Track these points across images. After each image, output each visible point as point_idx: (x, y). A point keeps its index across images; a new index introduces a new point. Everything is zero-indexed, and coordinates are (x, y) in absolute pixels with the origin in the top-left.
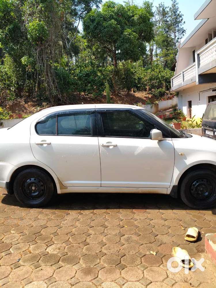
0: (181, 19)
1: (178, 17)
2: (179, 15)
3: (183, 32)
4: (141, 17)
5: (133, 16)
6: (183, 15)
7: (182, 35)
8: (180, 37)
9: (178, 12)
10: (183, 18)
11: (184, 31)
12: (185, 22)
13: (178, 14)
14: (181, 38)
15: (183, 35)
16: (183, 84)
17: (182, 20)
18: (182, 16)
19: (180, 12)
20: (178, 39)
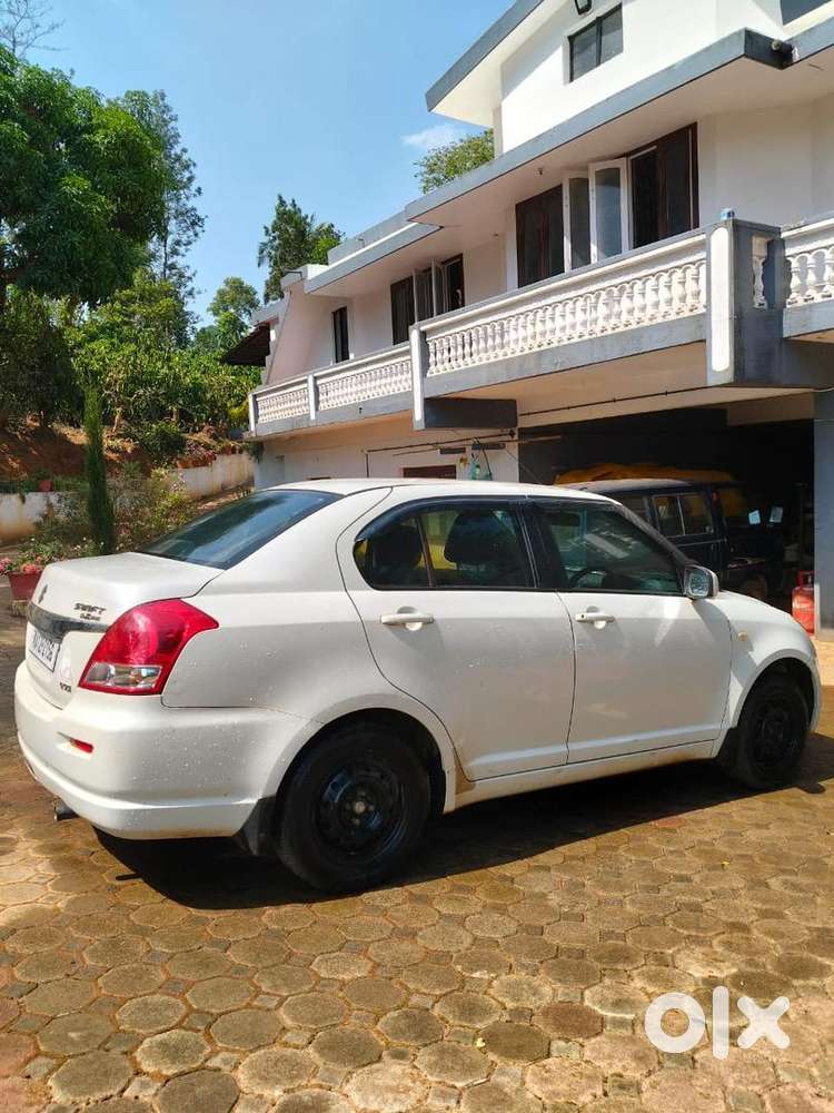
0: (186, 174)
1: (177, 165)
2: (178, 158)
3: (194, 224)
4: (123, 143)
5: (90, 129)
6: (194, 165)
7: (191, 233)
8: (184, 239)
9: (177, 150)
10: (194, 172)
11: (199, 219)
12: (199, 189)
13: (176, 155)
14: (189, 243)
15: (196, 235)
16: (313, 417)
17: (190, 179)
18: (192, 168)
19: (184, 150)
20: (178, 243)
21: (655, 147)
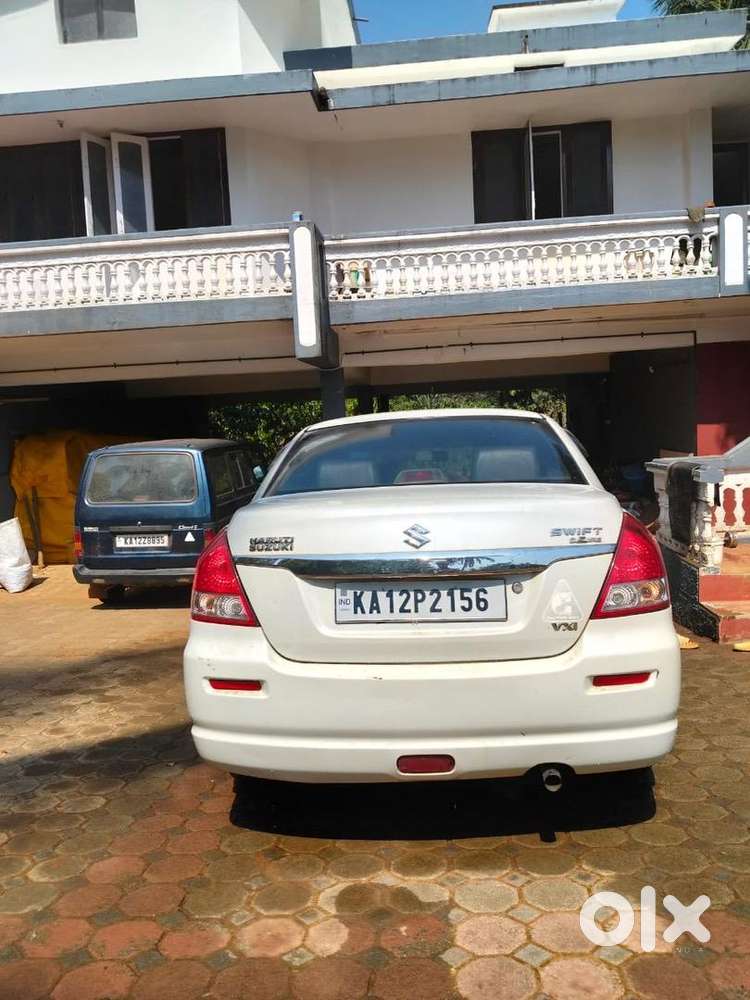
21: (178, 137)
